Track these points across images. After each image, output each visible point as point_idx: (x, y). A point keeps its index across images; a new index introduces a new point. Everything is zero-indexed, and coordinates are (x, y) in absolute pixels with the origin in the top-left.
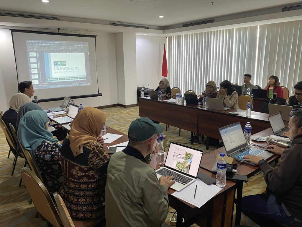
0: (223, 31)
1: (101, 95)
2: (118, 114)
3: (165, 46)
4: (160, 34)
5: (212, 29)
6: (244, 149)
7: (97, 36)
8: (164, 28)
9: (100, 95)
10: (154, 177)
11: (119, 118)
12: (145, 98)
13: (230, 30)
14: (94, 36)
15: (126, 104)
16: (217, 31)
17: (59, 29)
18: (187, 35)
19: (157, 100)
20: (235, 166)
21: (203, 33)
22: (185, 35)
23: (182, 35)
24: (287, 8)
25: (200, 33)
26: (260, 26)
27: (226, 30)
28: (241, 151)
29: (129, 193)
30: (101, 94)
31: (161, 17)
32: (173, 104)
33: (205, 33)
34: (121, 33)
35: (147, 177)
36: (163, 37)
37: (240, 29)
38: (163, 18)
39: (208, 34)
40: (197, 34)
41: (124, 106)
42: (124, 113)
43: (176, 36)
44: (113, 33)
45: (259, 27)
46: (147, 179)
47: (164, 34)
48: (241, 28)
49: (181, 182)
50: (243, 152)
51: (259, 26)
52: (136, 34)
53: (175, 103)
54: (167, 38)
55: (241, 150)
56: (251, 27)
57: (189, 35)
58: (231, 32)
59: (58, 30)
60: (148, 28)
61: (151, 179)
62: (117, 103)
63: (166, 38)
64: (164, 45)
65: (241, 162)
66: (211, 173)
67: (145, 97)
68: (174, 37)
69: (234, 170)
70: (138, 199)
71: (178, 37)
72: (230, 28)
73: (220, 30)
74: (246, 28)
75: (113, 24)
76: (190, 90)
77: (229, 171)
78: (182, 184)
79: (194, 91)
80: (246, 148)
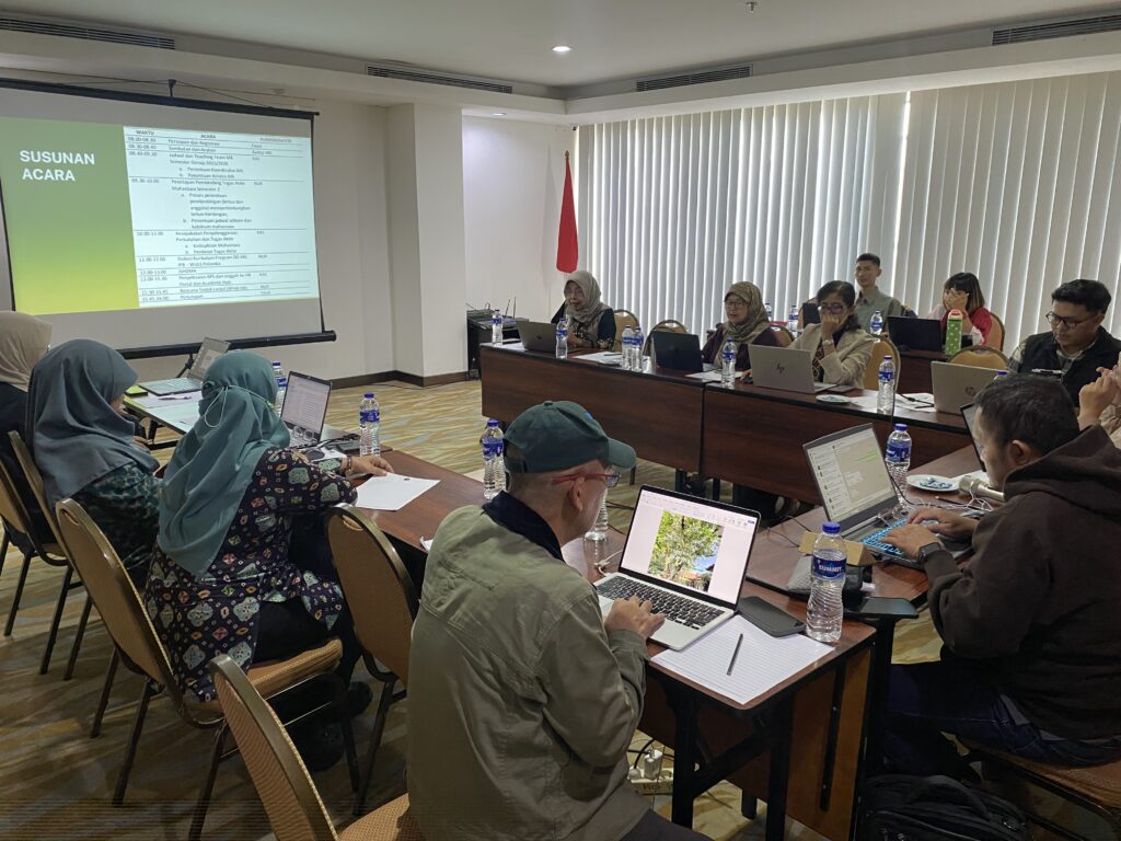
0: (782, 109)
1: (333, 338)
2: (395, 409)
3: (567, 159)
4: (548, 115)
5: (743, 103)
6: (890, 518)
7: (317, 114)
8: (564, 93)
9: (331, 337)
10: (590, 608)
11: (404, 423)
12: (505, 347)
13: (805, 106)
14: (309, 116)
15: (427, 374)
16: (759, 111)
17: (172, 83)
18: (651, 121)
19: (550, 356)
20: (866, 573)
21: (707, 115)
22: (642, 122)
23: (633, 122)
24: (1010, 34)
25: (697, 116)
26: (912, 93)
27: (793, 107)
28: (879, 524)
29: (498, 660)
30: (332, 332)
31: (561, 49)
32: (610, 369)
33: (717, 114)
34: (407, 108)
35: (567, 608)
36: (560, 126)
37: (842, 103)
38: (568, 54)
39: (729, 118)
40: (688, 117)
41: (418, 381)
42: (419, 404)
43: (608, 125)
44: (377, 106)
45: (908, 98)
46: (567, 616)
47: (566, 113)
48: (846, 100)
49: (684, 621)
50: (886, 526)
51: (908, 94)
52: (464, 112)
53: (618, 365)
54: (578, 130)
55: (877, 519)
56: (879, 96)
57: (660, 120)
58: (808, 113)
59: (167, 86)
60: (508, 90)
61: (580, 617)
62: (390, 369)
63: (575, 129)
64: (567, 154)
65: (884, 558)
66: (787, 599)
67: (504, 343)
68: (600, 126)
69: (866, 586)
70: (530, 681)
71: (619, 128)
72: (807, 101)
73: (769, 105)
74: (863, 101)
75: (381, 70)
76: (669, 321)
77: (848, 587)
78: (690, 628)
79: (683, 324)
80: (897, 513)
